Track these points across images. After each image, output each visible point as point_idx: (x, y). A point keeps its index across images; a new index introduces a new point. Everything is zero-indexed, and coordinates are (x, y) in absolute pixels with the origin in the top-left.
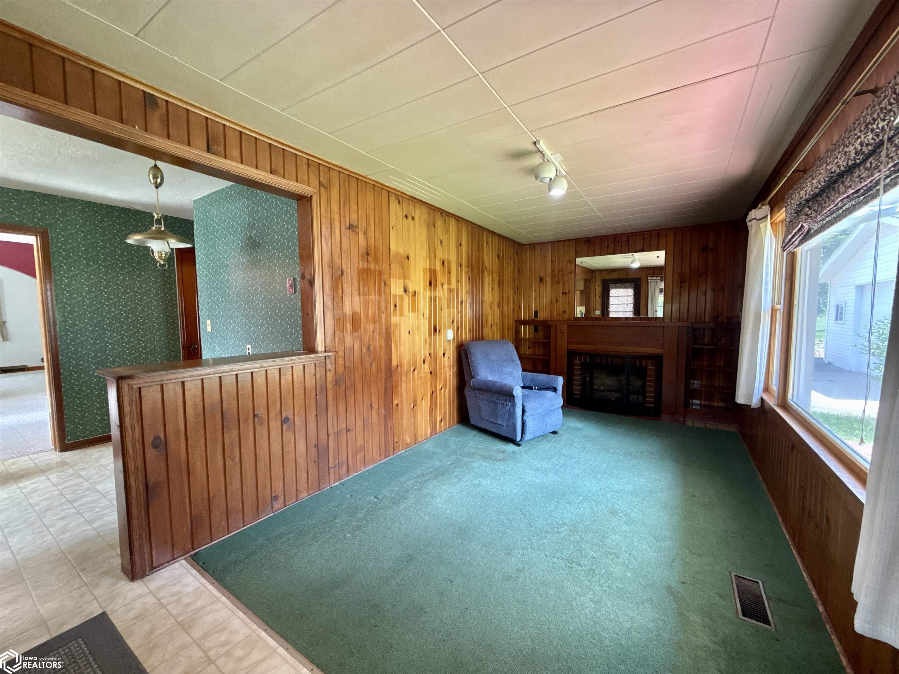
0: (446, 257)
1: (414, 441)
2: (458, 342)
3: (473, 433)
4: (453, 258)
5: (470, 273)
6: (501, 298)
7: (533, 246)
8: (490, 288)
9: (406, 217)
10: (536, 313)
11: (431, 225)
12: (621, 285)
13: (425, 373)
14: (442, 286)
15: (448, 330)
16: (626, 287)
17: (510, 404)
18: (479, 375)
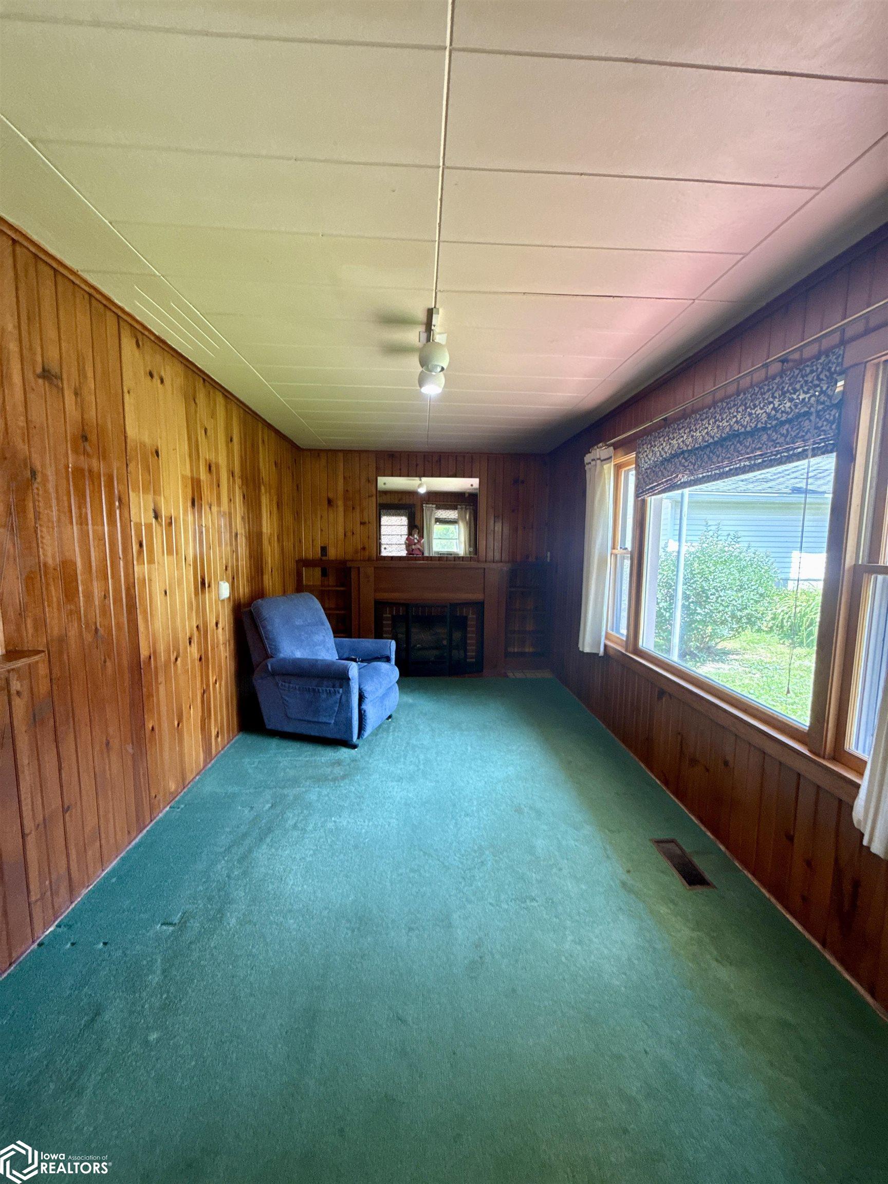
0: (212, 457)
1: (181, 784)
2: (234, 601)
3: (274, 743)
4: (222, 461)
5: (244, 487)
6: (281, 526)
7: (317, 453)
8: (269, 513)
9: (151, 375)
10: (324, 549)
11: (190, 399)
12: (393, 511)
13: (193, 661)
14: (210, 508)
15: (221, 583)
16: (399, 515)
17: (341, 691)
18: (280, 652)
